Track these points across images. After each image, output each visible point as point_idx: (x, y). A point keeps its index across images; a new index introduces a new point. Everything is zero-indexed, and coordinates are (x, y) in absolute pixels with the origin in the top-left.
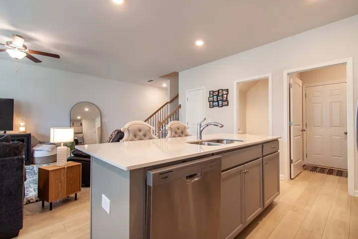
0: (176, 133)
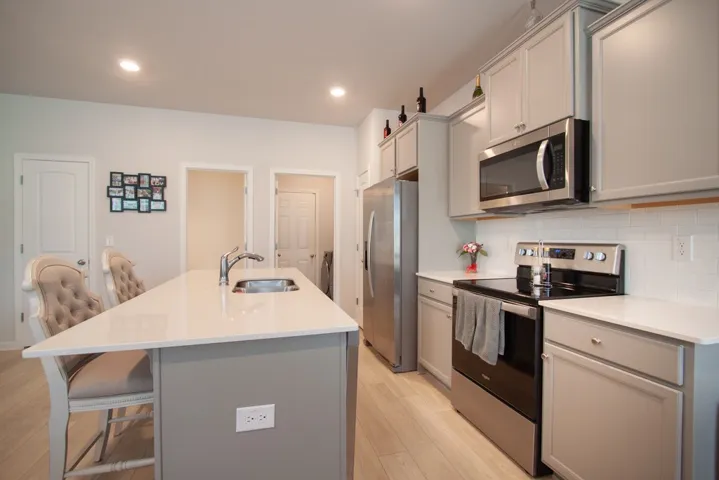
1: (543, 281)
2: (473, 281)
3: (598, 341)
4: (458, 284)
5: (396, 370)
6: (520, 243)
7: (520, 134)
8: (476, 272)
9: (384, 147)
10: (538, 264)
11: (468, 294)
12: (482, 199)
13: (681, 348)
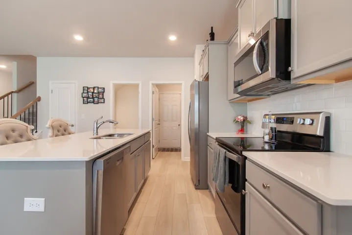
0: (58, 131)
1: (271, 139)
5: (196, 187)
6: (265, 115)
12: (235, 87)
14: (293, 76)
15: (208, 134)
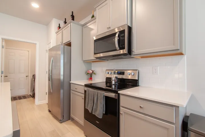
1: (115, 83)
2: (91, 84)
3: (142, 106)
4: (86, 86)
5: (61, 121)
6: (106, 70)
7: (108, 30)
8: (92, 80)
9: (58, 33)
10: (113, 77)
11: (90, 89)
12: (95, 54)
13: (174, 108)
14: (133, 53)
15: (70, 82)
